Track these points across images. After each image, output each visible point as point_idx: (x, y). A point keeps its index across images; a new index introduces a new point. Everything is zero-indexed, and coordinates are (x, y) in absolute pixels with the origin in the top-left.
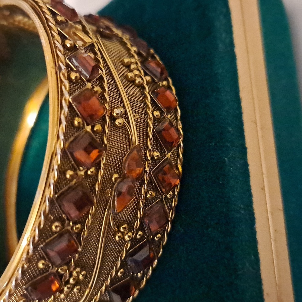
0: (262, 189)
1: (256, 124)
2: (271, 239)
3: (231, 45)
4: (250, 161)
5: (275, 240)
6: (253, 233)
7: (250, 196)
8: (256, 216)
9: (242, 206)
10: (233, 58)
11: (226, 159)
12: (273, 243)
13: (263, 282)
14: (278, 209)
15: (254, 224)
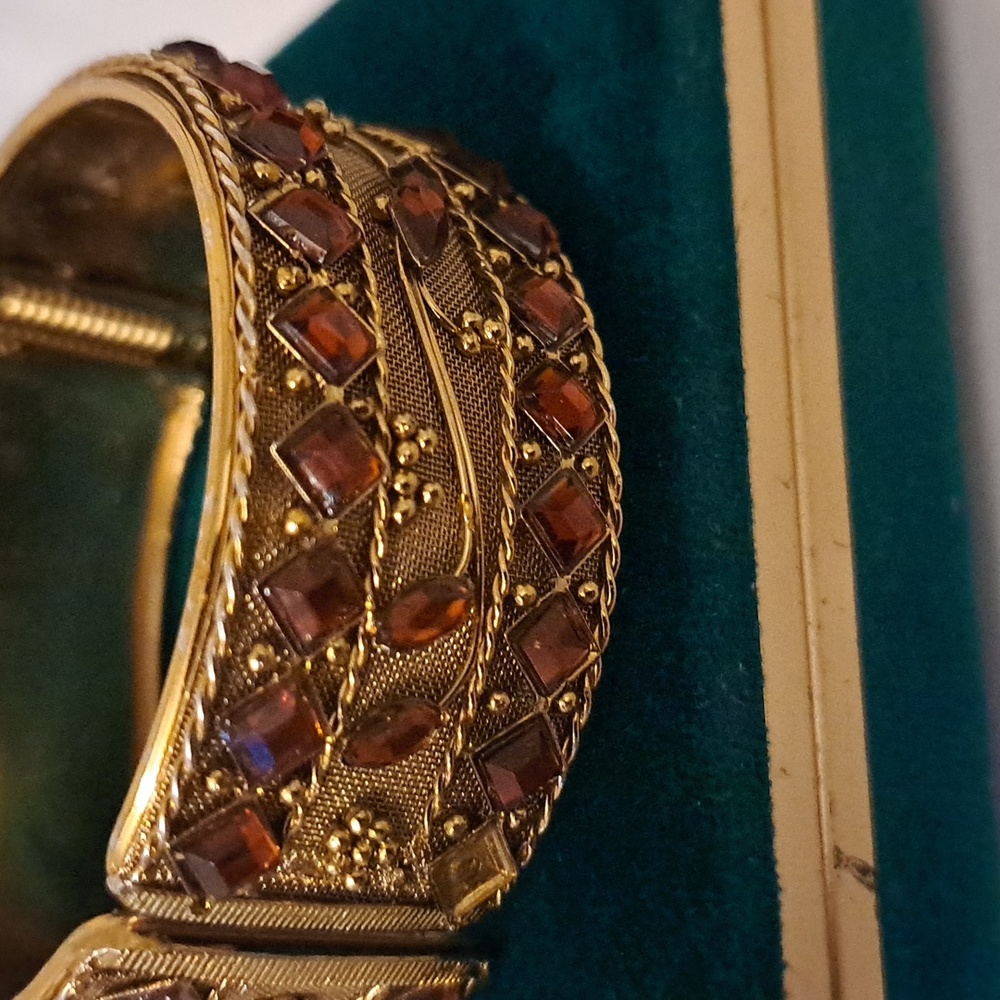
0: (786, 485)
1: (783, 302)
2: (808, 624)
3: (716, 75)
4: (751, 408)
5: (820, 626)
7: (746, 502)
8: (761, 557)
9: (718, 529)
11: (679, 401)
12: (812, 631)
13: (770, 737)
14: (835, 542)
15: (753, 578)
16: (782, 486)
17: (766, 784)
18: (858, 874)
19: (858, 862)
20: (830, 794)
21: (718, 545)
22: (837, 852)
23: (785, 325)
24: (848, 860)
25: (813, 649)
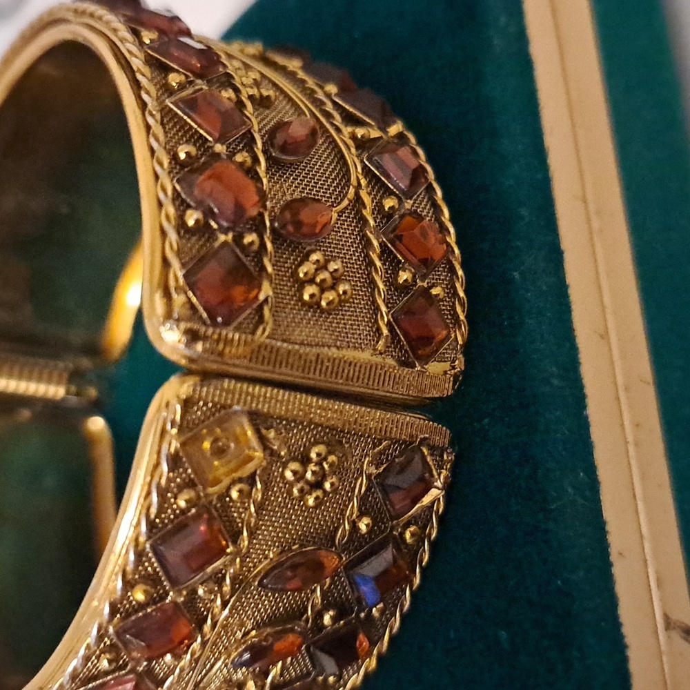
0: (602, 336)
1: (585, 201)
2: (627, 443)
3: (521, 38)
5: (637, 445)
6: (583, 425)
7: (574, 349)
8: (589, 390)
9: (555, 371)
10: (526, 66)
11: (516, 275)
12: (631, 449)
13: (608, 528)
14: (641, 381)
15: (584, 407)
16: (599, 337)
17: (609, 565)
18: (683, 635)
19: (683, 625)
20: (657, 572)
21: (556, 382)
22: (667, 618)
23: (589, 220)
24: (675, 623)
25: (633, 463)
